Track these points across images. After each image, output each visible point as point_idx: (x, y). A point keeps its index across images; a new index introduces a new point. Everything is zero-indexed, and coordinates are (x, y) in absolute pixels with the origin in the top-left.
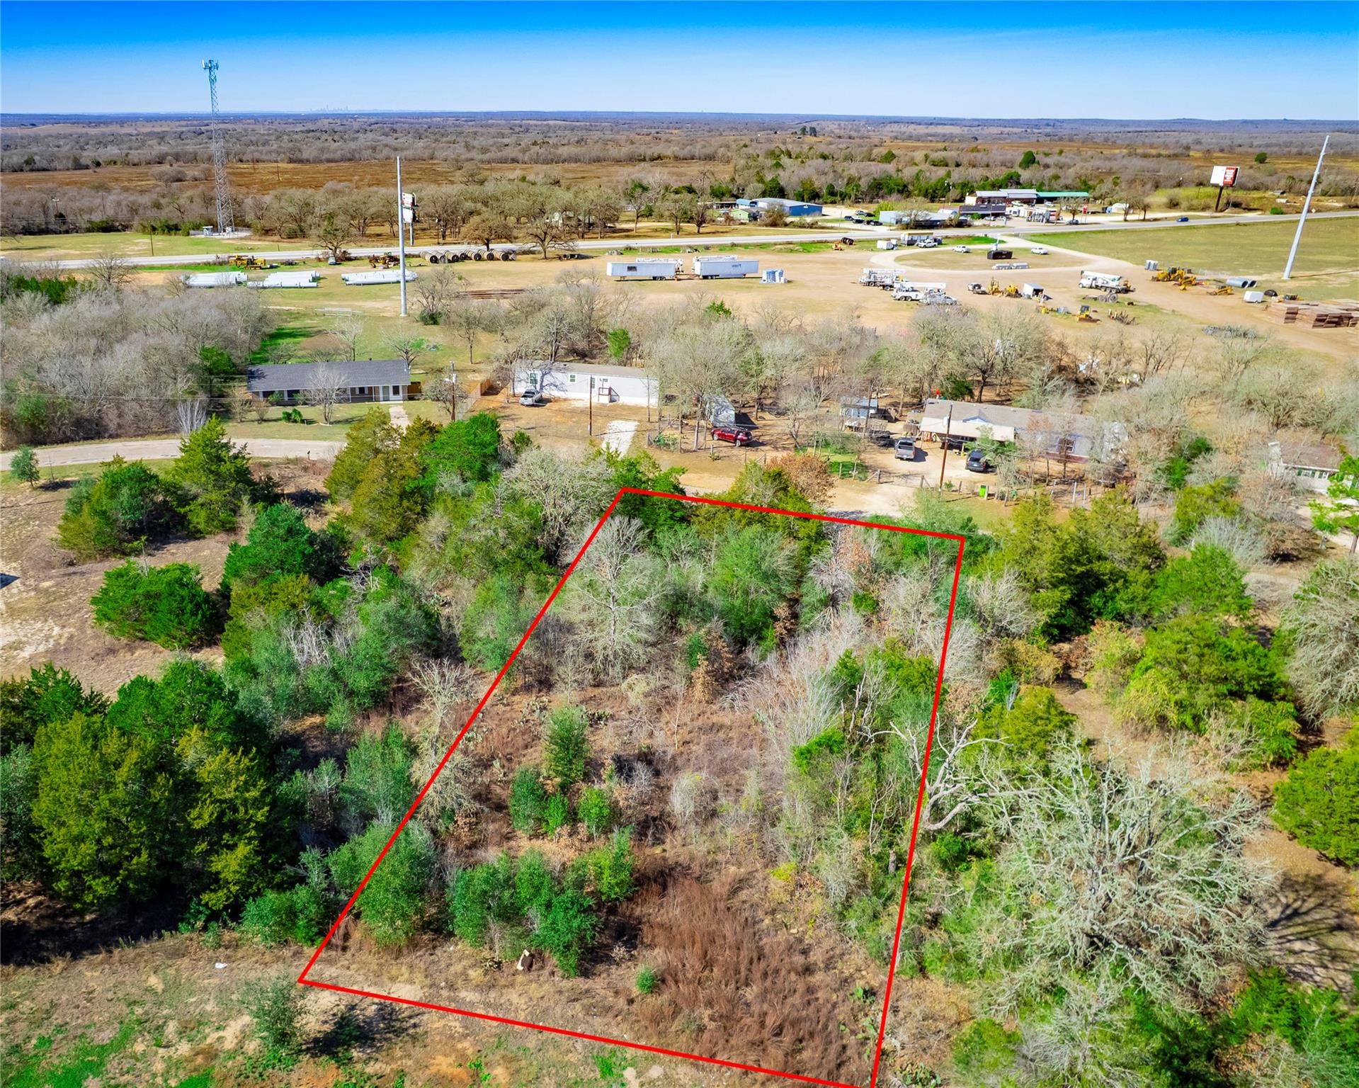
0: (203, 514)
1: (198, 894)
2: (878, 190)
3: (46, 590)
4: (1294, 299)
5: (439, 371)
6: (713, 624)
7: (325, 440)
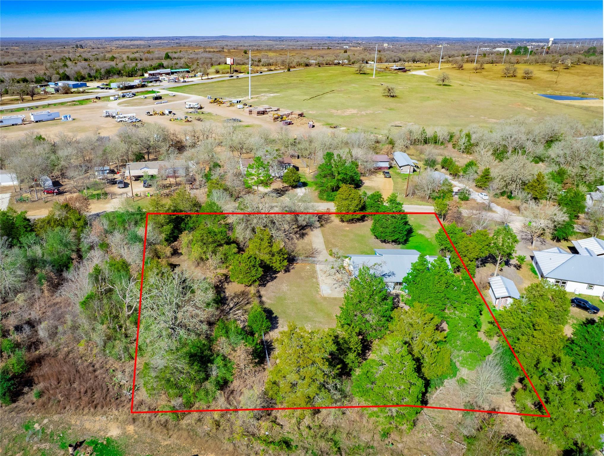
2: (109, 73)
4: (251, 106)
6: (48, 268)
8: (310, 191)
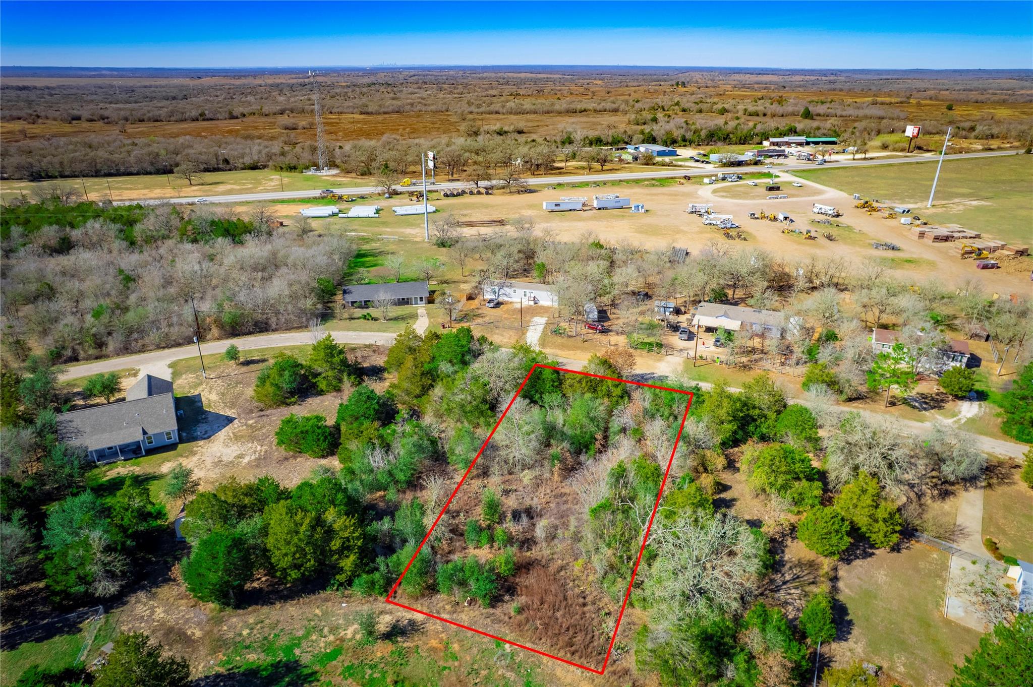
0: (325, 383)
1: (334, 575)
2: (713, 137)
3: (251, 425)
4: (925, 224)
5: (445, 282)
6: (566, 445)
7: (384, 331)
8: (988, 410)
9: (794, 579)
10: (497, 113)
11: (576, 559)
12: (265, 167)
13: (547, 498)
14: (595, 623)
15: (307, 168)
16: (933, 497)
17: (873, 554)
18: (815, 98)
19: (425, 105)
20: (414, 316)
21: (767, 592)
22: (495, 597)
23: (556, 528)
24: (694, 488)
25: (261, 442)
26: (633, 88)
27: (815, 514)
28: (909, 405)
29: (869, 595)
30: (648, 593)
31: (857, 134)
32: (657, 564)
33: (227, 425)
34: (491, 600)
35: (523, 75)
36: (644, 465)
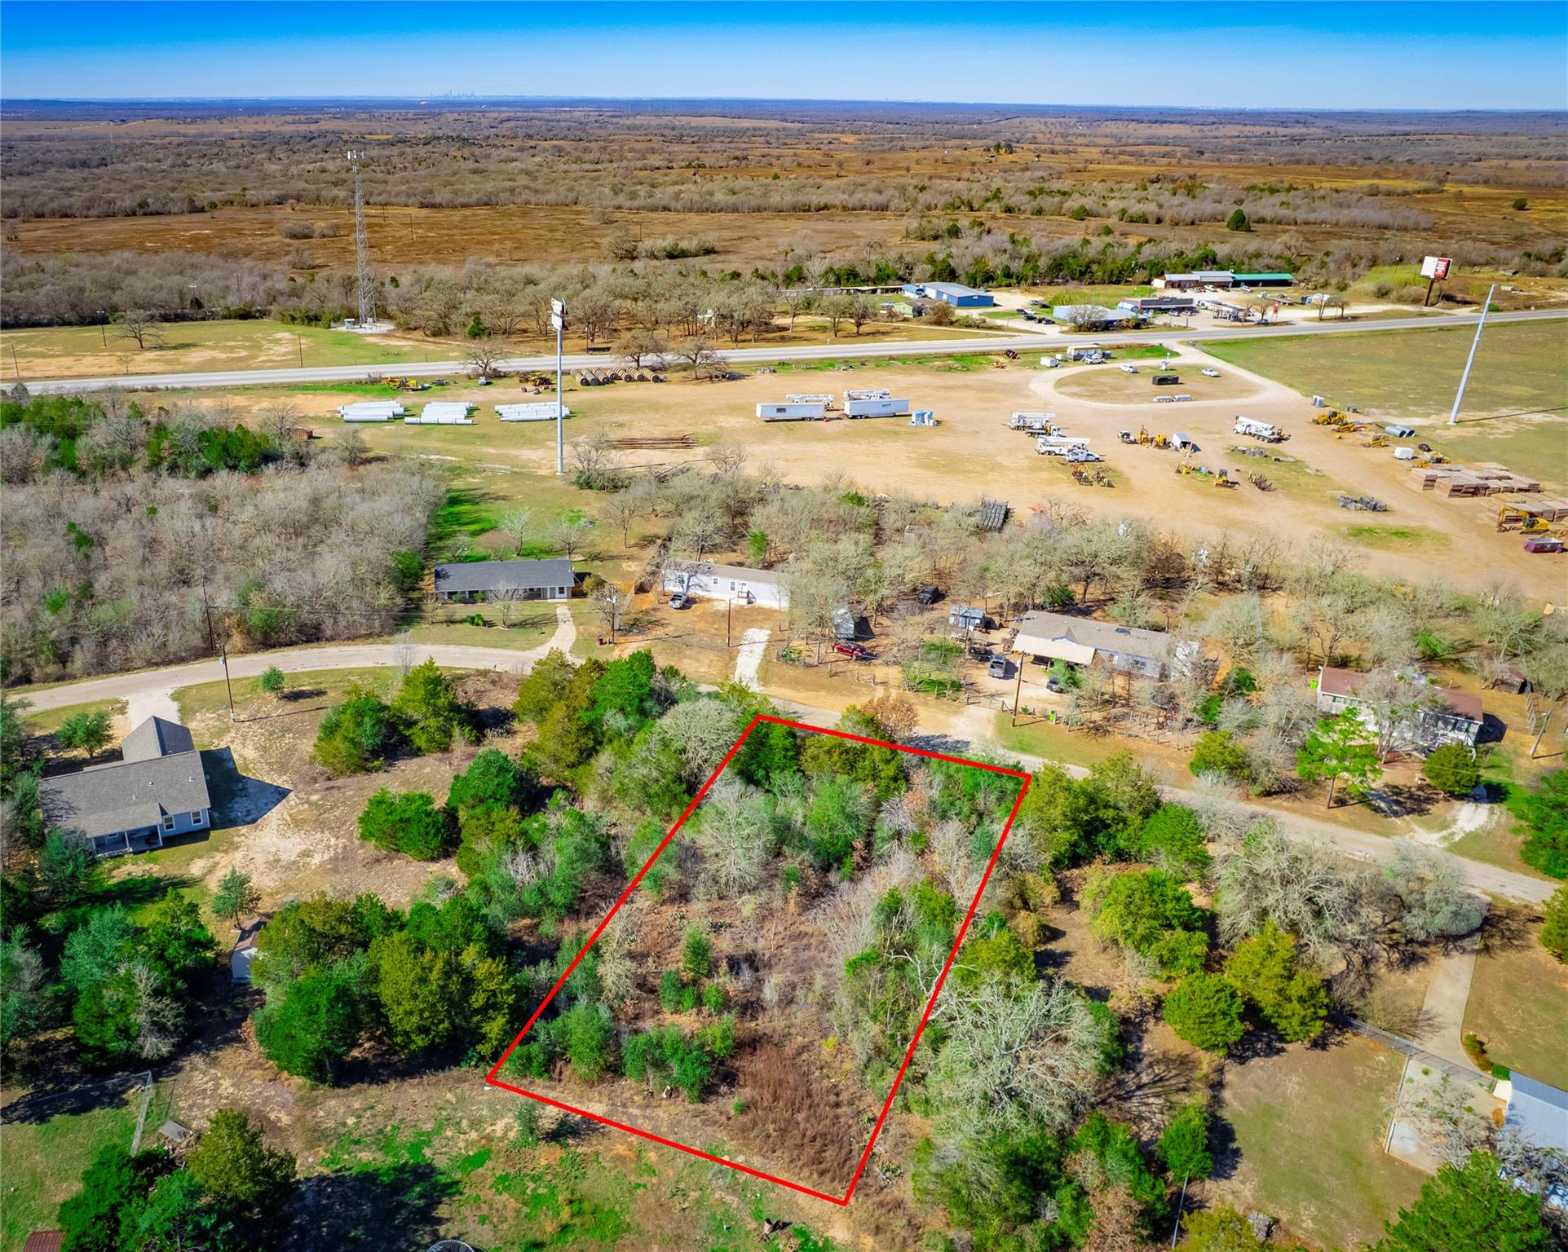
0: (424, 737)
2: (1059, 269)
3: (316, 804)
4: (1439, 461)
5: (596, 557)
6: (806, 855)
7: (505, 647)
8: (1503, 820)
9: (1155, 1082)
10: (666, 209)
11: (825, 1036)
12: (263, 314)
13: (778, 940)
14: (853, 1131)
15: (337, 319)
16: (1390, 964)
17: (1283, 1050)
18: (1259, 181)
19: (536, 191)
20: (551, 621)
21: (1112, 1099)
22: (707, 1087)
23: (794, 987)
24: (1006, 937)
25: (335, 830)
26: (914, 154)
27: (1191, 985)
28: (1369, 805)
29: (1269, 1114)
30: (932, 1092)
31: (1332, 266)
32: (947, 1051)
33: (279, 801)
34: (701, 1092)
35: (708, 122)
36: (929, 895)
